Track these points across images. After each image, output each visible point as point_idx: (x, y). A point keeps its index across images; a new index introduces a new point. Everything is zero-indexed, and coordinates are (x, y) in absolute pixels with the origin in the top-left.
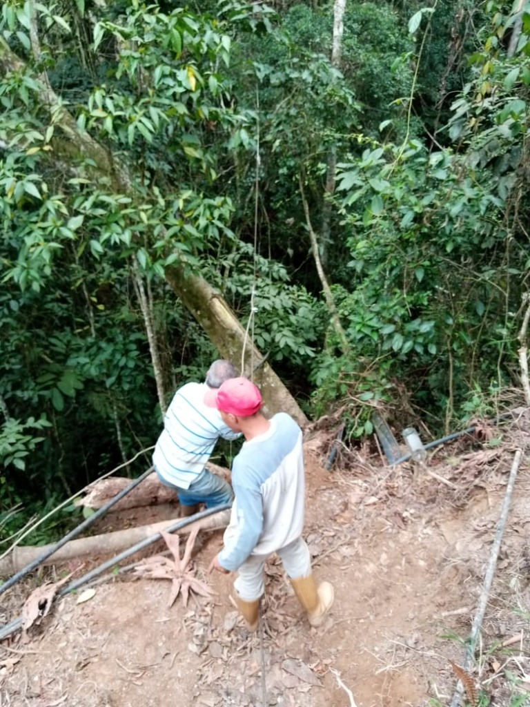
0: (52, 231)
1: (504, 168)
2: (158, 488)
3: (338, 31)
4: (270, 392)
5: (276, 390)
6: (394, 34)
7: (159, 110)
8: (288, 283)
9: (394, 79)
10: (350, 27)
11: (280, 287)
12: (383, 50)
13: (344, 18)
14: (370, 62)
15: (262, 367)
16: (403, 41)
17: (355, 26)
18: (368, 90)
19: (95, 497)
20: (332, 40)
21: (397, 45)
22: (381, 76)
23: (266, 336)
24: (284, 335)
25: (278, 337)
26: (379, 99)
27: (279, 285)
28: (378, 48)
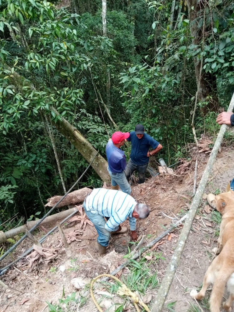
0: (19, 107)
1: (177, 70)
2: (72, 198)
3: (104, 23)
4: (102, 164)
5: (104, 163)
6: (125, 22)
7: (55, 59)
8: (101, 123)
9: (128, 40)
10: (109, 21)
11: (98, 125)
12: (122, 29)
13: (106, 17)
14: (119, 35)
15: (97, 155)
16: (130, 25)
17: (111, 20)
18: (119, 45)
19: (51, 203)
20: (102, 26)
21: (127, 26)
22: (123, 39)
23: (96, 143)
24: (104, 142)
25: (102, 143)
26: (123, 49)
27: (98, 124)
28: (120, 28)
